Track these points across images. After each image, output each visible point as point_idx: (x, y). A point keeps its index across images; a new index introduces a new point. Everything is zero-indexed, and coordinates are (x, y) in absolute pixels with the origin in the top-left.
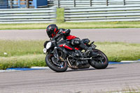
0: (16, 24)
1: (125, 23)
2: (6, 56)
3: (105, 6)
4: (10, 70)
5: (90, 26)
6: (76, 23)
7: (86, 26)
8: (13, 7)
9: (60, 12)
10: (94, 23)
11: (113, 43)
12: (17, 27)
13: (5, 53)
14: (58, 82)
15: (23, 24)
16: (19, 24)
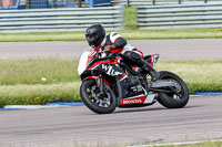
0: (60, 33)
2: (45, 83)
3: (202, 3)
4: (51, 106)
5: (177, 35)
6: (157, 31)
7: (171, 35)
8: (56, 6)
9: (130, 13)
10: (185, 31)
11: (215, 62)
12: (62, 36)
13: (44, 79)
14: (127, 123)
15: (72, 33)
16: (65, 33)
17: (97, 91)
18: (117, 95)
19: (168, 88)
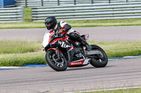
1: (93, 21)
3: (73, 5)
9: (27, 11)
17: (56, 57)
18: (67, 59)
19: (96, 55)
